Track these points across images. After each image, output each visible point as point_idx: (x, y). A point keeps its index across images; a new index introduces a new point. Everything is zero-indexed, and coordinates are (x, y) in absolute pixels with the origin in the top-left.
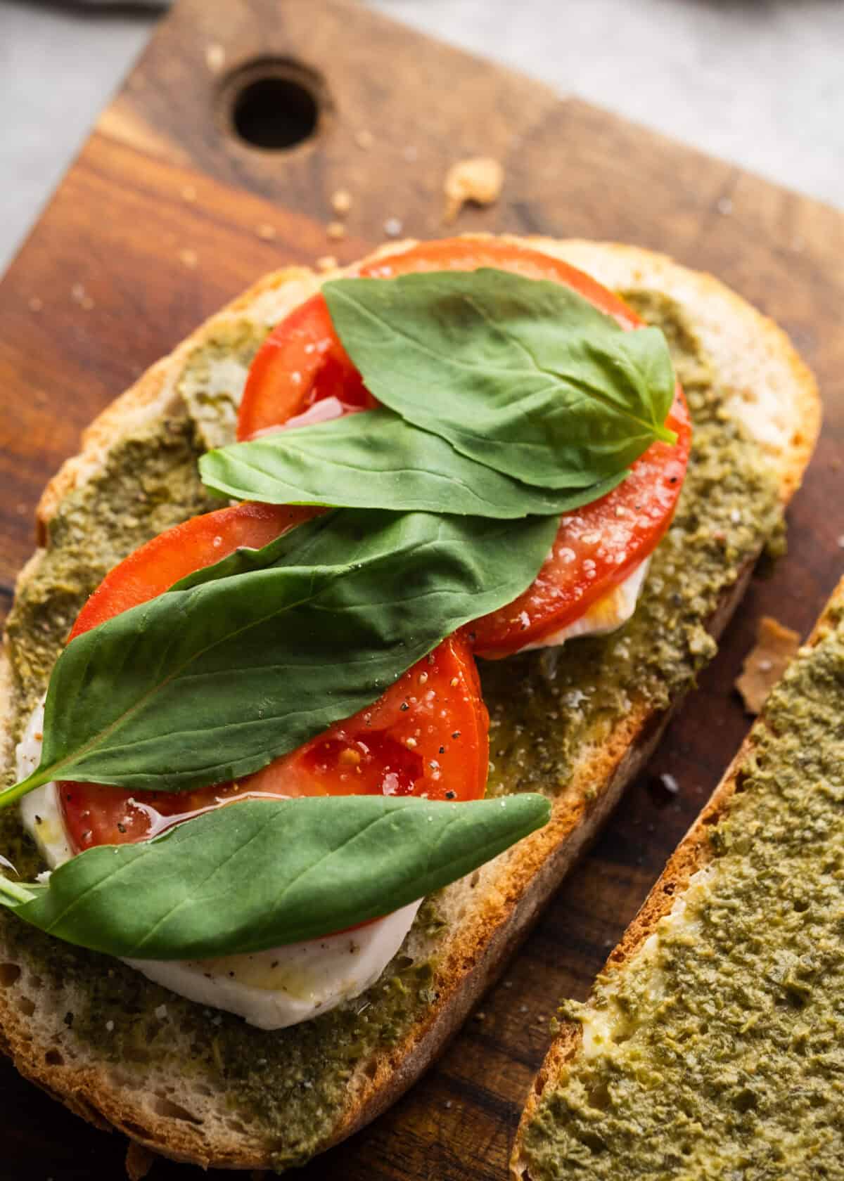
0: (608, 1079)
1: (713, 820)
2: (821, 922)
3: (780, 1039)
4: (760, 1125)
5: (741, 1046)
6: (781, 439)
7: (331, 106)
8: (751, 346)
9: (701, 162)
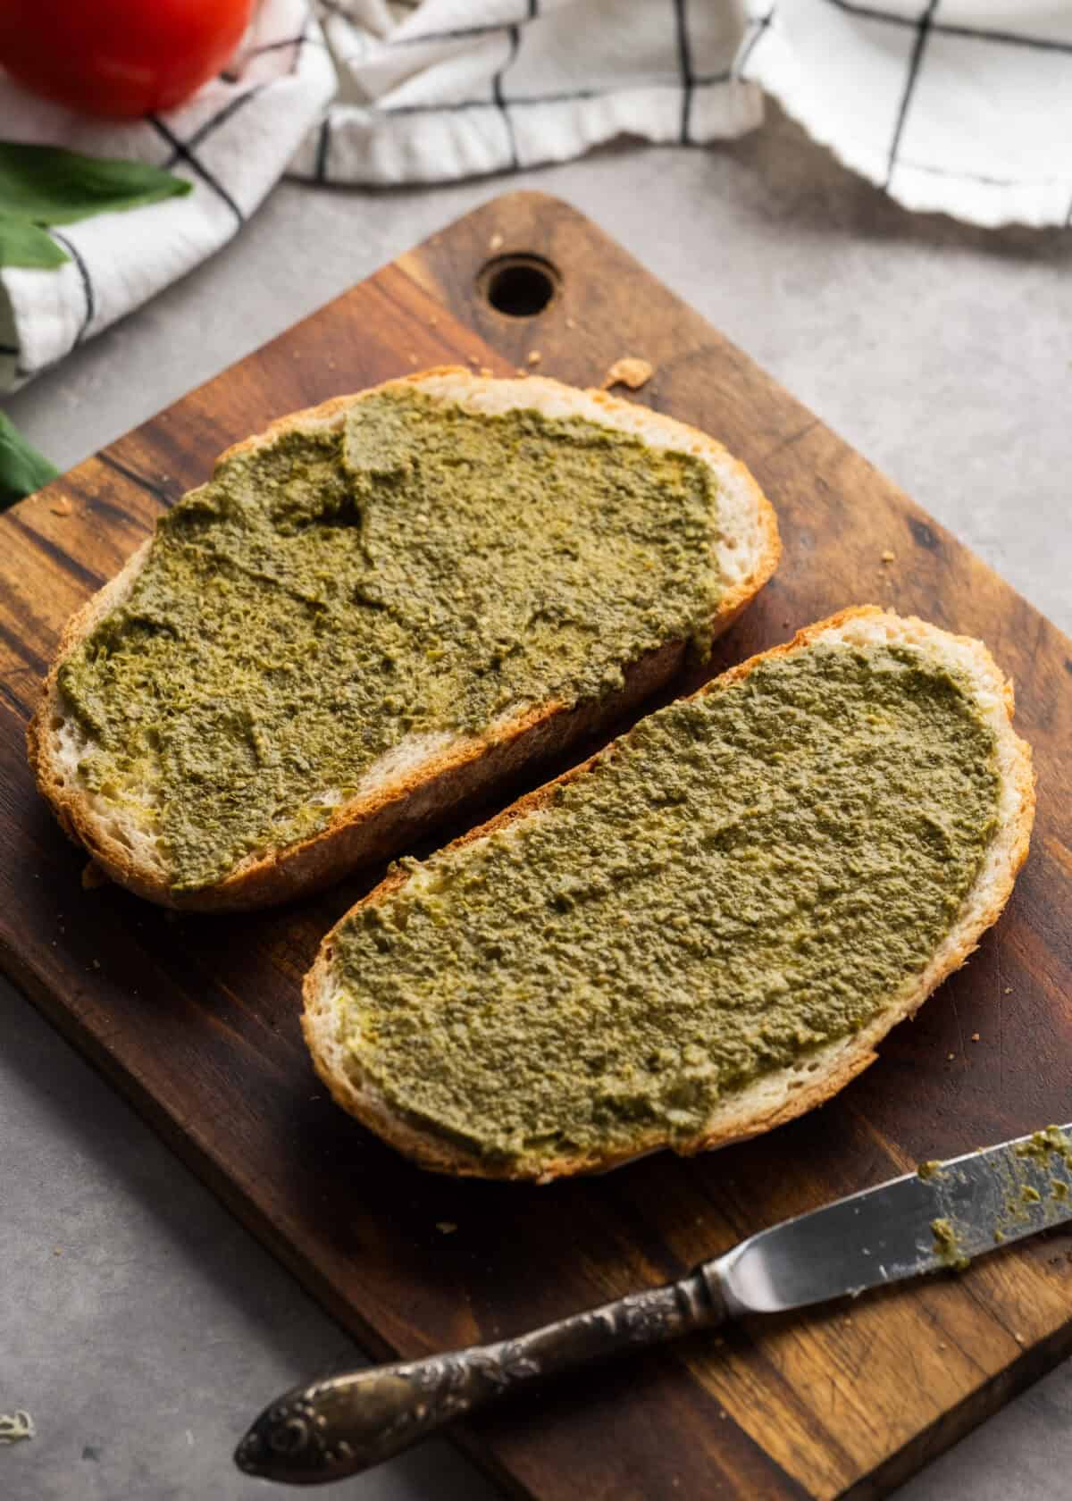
0: (411, 911)
1: (564, 783)
2: (603, 866)
3: (538, 926)
4: (496, 970)
5: (510, 921)
6: (739, 577)
8: (748, 513)
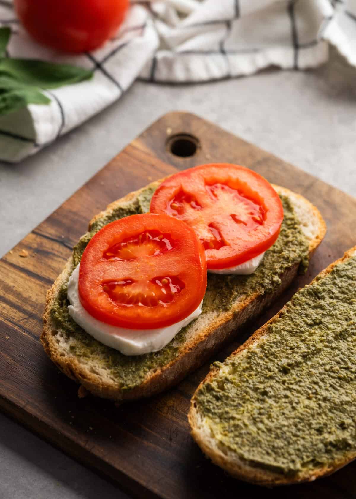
0: (225, 382)
1: (271, 323)
2: (297, 353)
3: (278, 380)
4: (267, 399)
5: (266, 380)
6: (313, 237)
7: (200, 148)
8: (309, 212)
9: (307, 176)
